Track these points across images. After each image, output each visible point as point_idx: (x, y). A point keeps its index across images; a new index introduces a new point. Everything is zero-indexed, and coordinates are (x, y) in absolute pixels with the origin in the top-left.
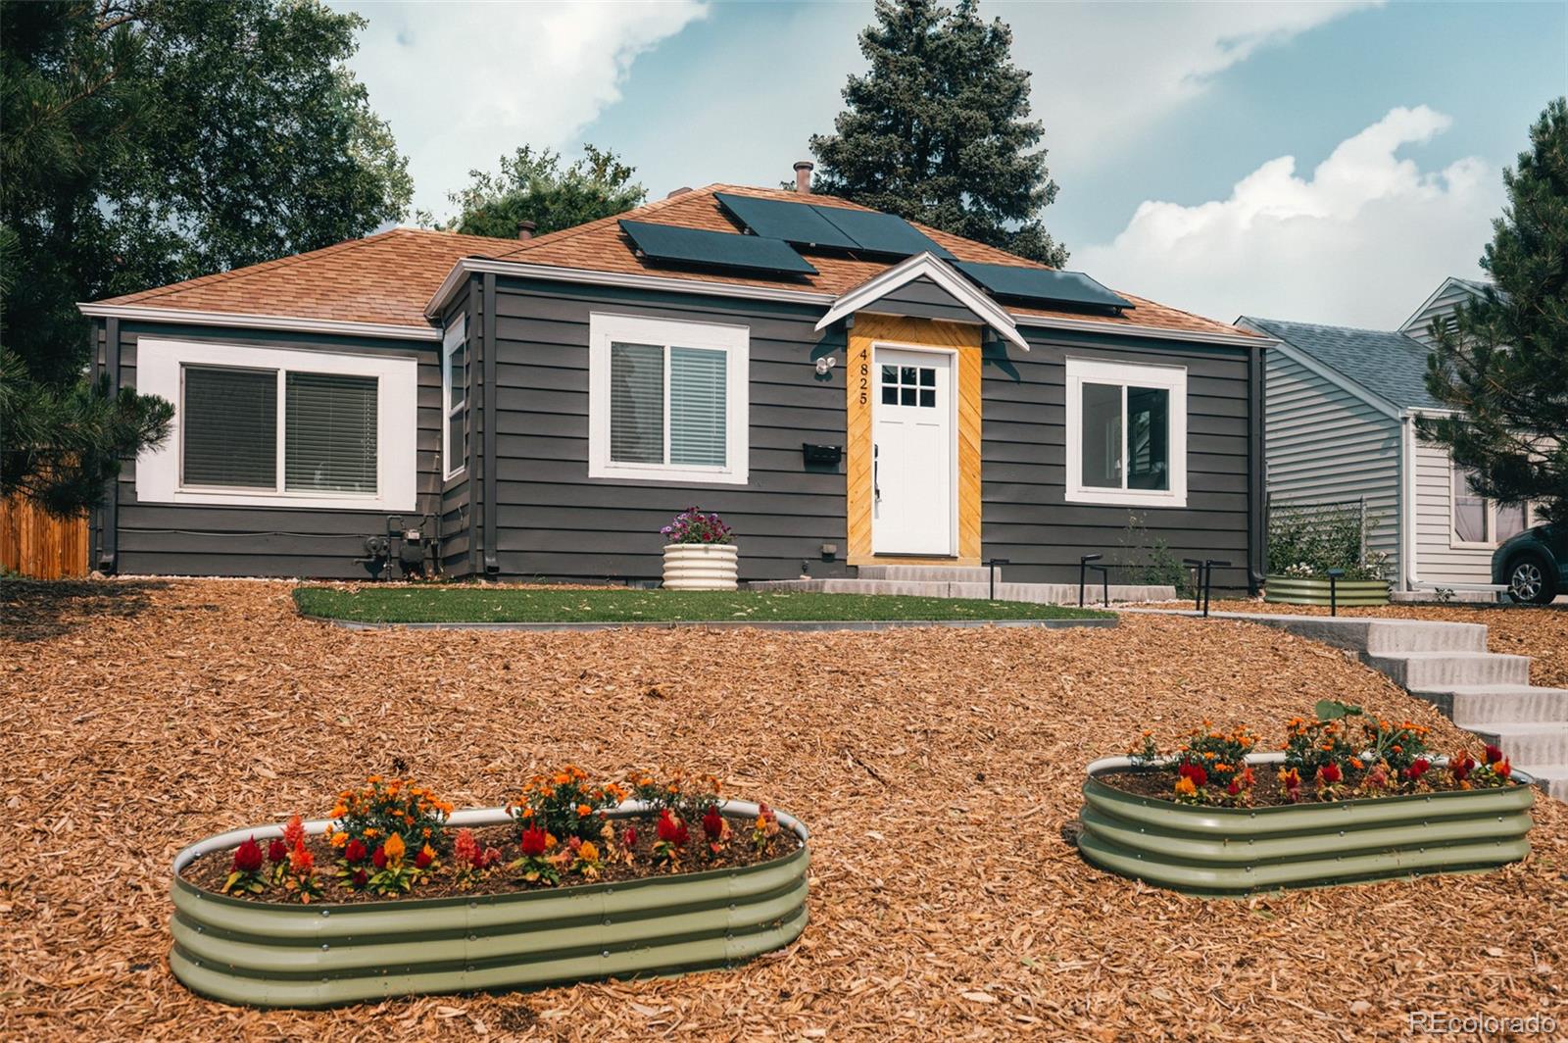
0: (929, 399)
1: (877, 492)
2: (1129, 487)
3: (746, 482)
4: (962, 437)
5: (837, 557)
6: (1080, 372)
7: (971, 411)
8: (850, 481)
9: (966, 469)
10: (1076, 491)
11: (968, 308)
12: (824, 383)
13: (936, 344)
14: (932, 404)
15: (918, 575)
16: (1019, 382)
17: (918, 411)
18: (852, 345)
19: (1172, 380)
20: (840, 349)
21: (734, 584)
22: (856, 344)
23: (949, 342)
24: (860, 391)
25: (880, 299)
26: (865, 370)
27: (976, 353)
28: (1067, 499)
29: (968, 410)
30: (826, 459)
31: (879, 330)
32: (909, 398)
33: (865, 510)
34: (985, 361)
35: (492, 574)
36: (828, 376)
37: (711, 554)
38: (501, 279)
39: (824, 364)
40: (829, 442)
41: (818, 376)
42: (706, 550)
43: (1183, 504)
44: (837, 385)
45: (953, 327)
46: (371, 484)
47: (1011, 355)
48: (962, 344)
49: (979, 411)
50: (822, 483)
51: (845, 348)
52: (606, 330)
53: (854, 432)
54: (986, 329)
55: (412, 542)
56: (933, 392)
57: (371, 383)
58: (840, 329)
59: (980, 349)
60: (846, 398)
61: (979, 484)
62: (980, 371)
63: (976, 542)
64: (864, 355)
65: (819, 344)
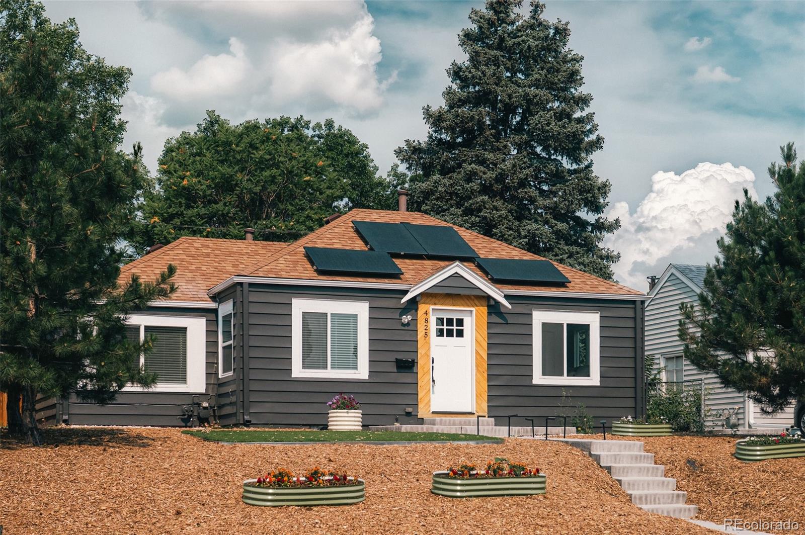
0: (460, 334)
1: (433, 381)
2: (567, 376)
3: (367, 378)
4: (477, 352)
5: (413, 414)
6: (540, 317)
7: (482, 339)
8: (419, 376)
9: (480, 369)
10: (538, 378)
11: (479, 288)
12: (406, 328)
13: (463, 306)
14: (462, 336)
15: (452, 422)
16: (507, 324)
17: (455, 339)
18: (420, 309)
19: (592, 319)
20: (414, 311)
21: (361, 428)
22: (422, 308)
23: (470, 305)
24: (424, 331)
25: (434, 286)
26: (427, 321)
27: (484, 310)
28: (533, 383)
29: (480, 339)
30: (407, 366)
31: (434, 300)
32: (450, 333)
33: (427, 390)
34: (489, 314)
35: (247, 424)
36: (408, 324)
37: (350, 415)
38: (251, 285)
39: (406, 319)
40: (408, 357)
41: (403, 325)
42: (348, 412)
43: (598, 384)
44: (412, 327)
45: (472, 297)
46: (183, 379)
47: (503, 310)
48: (477, 306)
49: (486, 339)
50: (405, 377)
51: (417, 310)
52: (300, 306)
53: (421, 351)
54: (488, 298)
55: (205, 408)
56: (463, 330)
57: (183, 330)
58: (414, 302)
59: (486, 308)
60: (417, 335)
61: (486, 376)
62: (486, 319)
63: (485, 405)
64: (426, 313)
65: (403, 309)
